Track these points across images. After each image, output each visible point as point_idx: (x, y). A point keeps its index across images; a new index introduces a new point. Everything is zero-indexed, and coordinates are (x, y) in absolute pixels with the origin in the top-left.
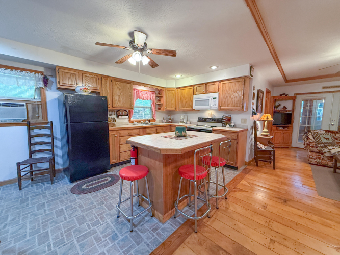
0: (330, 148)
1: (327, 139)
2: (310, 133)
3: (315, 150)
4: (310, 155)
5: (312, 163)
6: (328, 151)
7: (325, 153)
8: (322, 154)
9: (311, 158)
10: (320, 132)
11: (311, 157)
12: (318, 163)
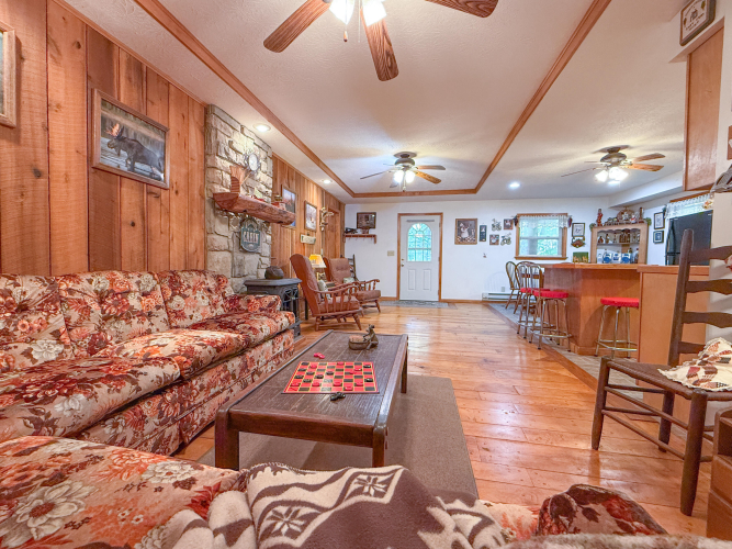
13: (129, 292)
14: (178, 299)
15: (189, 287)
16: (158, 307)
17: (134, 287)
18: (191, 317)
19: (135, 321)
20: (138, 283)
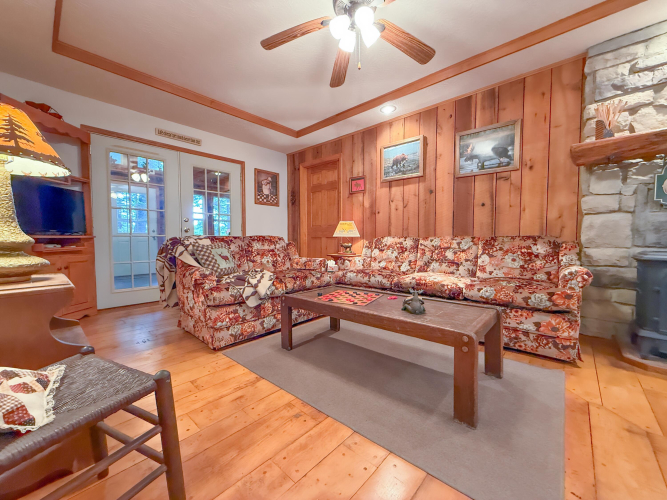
0: (254, 281)
1: (226, 258)
2: (181, 249)
3: (225, 296)
4: (216, 320)
5: (223, 344)
6: (251, 290)
7: (248, 298)
8: (242, 303)
9: (220, 329)
10: (200, 242)
11: (219, 324)
12: (235, 336)
13: (449, 248)
14: (485, 258)
15: (501, 249)
16: (467, 260)
17: (455, 245)
18: (491, 273)
19: (444, 265)
20: (459, 244)
